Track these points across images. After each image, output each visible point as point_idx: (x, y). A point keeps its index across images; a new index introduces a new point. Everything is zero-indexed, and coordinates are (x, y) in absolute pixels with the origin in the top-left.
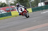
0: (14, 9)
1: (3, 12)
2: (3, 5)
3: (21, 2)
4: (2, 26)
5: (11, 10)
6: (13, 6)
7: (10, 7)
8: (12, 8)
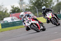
1: (15, 19)
2: (16, 10)
3: (38, 7)
4: (13, 38)
6: (28, 12)
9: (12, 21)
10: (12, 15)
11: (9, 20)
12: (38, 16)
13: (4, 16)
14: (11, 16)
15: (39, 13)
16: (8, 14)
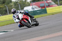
0: (50, 5)
5: (47, 6)
7: (45, 2)
8: (48, 3)
9: (32, 10)
10: (33, 4)
11: (29, 9)
12: (59, 5)
13: (24, 5)
14: (31, 5)
15: (60, 2)
16: (28, 3)
